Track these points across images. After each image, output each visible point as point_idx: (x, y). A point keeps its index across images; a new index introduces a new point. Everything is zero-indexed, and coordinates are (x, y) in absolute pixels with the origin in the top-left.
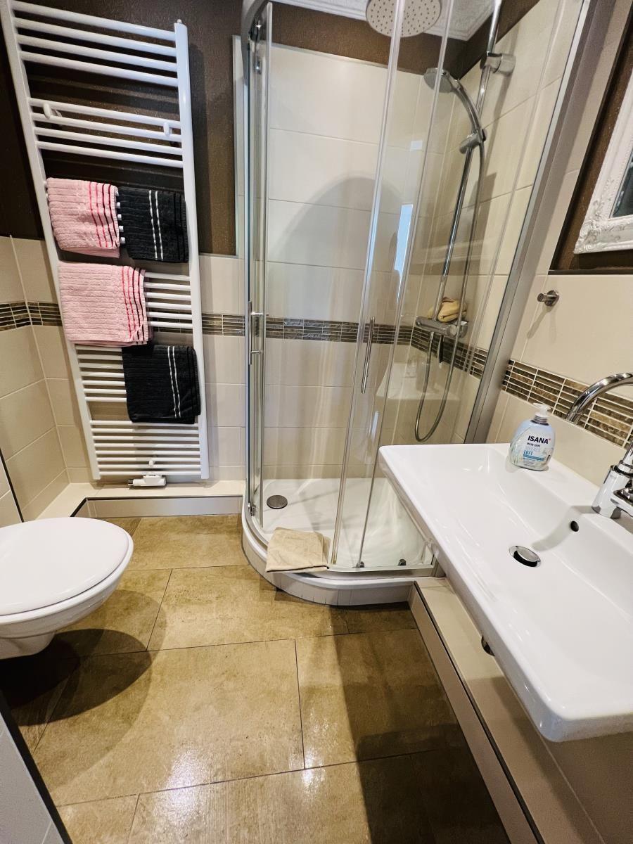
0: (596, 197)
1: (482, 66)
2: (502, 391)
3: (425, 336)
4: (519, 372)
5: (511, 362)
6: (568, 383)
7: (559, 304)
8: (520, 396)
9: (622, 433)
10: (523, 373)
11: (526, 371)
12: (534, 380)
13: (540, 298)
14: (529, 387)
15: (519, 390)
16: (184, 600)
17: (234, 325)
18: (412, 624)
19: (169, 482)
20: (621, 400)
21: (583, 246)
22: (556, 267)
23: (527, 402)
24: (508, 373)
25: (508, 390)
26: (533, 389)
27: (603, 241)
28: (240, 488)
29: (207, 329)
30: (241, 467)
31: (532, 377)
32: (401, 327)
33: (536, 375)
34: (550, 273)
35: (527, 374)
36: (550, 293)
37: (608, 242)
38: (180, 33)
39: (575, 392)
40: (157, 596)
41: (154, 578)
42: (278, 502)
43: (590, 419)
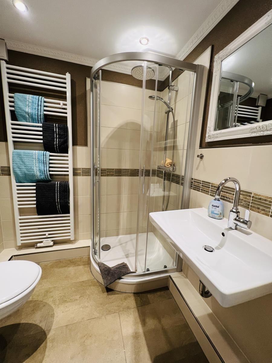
0: (208, 125)
1: (169, 89)
2: (191, 190)
3: (161, 172)
4: (196, 182)
5: (192, 179)
6: (212, 184)
7: (204, 158)
8: (198, 190)
9: (232, 199)
10: (197, 182)
11: (198, 182)
12: (201, 184)
13: (198, 156)
14: (200, 187)
15: (197, 188)
16: (64, 301)
17: (86, 172)
18: (170, 296)
19: (55, 243)
20: (229, 188)
21: (208, 140)
22: (201, 147)
23: (200, 192)
24: (192, 183)
25: (193, 189)
26: (202, 188)
27: (213, 138)
28: (89, 243)
29: (75, 174)
30: (89, 233)
31: (200, 183)
32: (152, 170)
33: (201, 182)
34: (200, 148)
35: (198, 183)
36: (201, 154)
37: (215, 138)
38: (68, 76)
39: (215, 187)
40: (50, 301)
41: (47, 292)
42: (106, 248)
43: (221, 196)
